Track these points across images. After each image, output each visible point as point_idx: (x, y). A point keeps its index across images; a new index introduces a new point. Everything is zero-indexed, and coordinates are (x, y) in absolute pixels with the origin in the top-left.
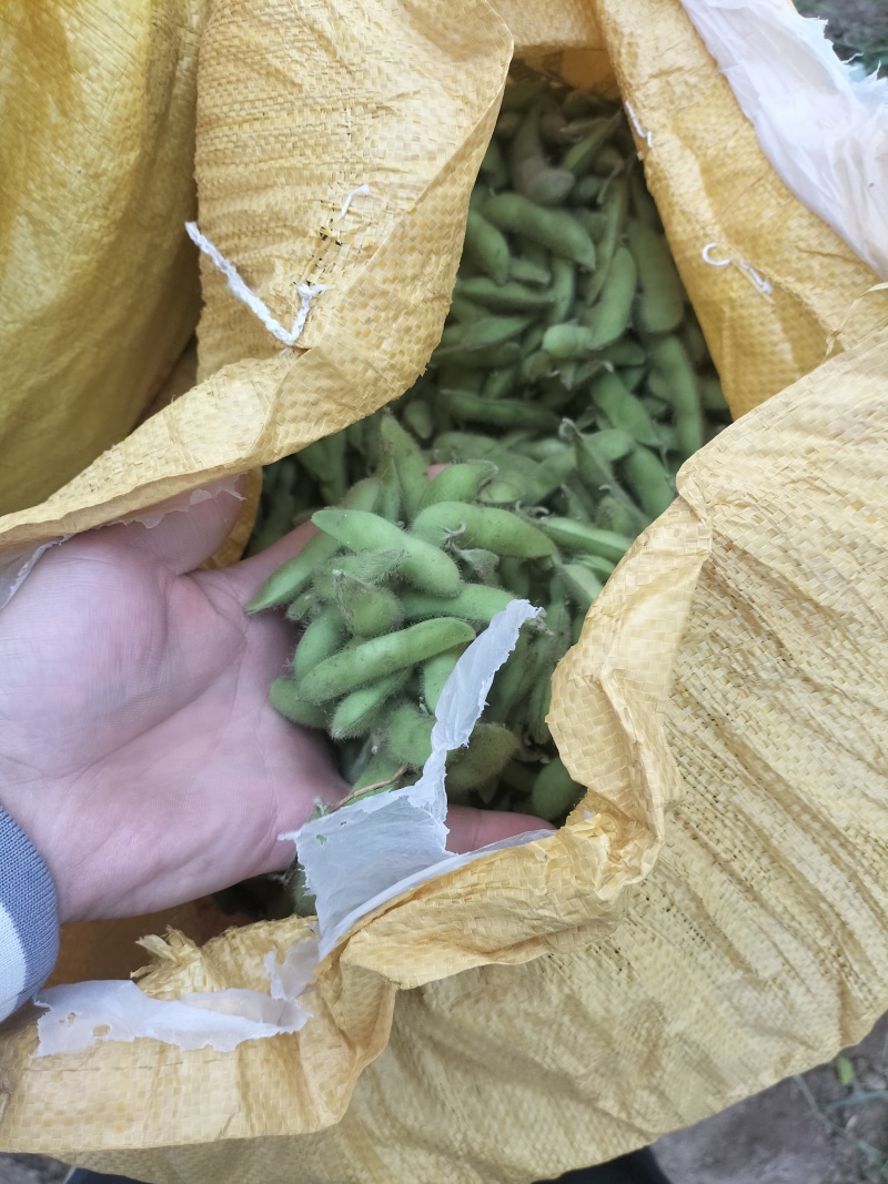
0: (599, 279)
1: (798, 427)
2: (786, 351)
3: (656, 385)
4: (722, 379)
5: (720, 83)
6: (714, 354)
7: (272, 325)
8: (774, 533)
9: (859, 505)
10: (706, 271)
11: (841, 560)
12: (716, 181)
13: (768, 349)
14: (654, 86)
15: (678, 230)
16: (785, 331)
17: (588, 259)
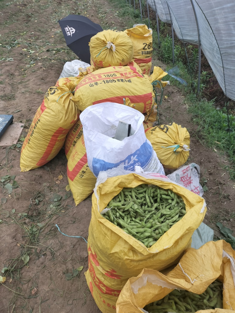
0: (212, 299)
7: (191, 281)
12: (230, 297)
14: (227, 284)
15: (224, 299)
17: (212, 296)
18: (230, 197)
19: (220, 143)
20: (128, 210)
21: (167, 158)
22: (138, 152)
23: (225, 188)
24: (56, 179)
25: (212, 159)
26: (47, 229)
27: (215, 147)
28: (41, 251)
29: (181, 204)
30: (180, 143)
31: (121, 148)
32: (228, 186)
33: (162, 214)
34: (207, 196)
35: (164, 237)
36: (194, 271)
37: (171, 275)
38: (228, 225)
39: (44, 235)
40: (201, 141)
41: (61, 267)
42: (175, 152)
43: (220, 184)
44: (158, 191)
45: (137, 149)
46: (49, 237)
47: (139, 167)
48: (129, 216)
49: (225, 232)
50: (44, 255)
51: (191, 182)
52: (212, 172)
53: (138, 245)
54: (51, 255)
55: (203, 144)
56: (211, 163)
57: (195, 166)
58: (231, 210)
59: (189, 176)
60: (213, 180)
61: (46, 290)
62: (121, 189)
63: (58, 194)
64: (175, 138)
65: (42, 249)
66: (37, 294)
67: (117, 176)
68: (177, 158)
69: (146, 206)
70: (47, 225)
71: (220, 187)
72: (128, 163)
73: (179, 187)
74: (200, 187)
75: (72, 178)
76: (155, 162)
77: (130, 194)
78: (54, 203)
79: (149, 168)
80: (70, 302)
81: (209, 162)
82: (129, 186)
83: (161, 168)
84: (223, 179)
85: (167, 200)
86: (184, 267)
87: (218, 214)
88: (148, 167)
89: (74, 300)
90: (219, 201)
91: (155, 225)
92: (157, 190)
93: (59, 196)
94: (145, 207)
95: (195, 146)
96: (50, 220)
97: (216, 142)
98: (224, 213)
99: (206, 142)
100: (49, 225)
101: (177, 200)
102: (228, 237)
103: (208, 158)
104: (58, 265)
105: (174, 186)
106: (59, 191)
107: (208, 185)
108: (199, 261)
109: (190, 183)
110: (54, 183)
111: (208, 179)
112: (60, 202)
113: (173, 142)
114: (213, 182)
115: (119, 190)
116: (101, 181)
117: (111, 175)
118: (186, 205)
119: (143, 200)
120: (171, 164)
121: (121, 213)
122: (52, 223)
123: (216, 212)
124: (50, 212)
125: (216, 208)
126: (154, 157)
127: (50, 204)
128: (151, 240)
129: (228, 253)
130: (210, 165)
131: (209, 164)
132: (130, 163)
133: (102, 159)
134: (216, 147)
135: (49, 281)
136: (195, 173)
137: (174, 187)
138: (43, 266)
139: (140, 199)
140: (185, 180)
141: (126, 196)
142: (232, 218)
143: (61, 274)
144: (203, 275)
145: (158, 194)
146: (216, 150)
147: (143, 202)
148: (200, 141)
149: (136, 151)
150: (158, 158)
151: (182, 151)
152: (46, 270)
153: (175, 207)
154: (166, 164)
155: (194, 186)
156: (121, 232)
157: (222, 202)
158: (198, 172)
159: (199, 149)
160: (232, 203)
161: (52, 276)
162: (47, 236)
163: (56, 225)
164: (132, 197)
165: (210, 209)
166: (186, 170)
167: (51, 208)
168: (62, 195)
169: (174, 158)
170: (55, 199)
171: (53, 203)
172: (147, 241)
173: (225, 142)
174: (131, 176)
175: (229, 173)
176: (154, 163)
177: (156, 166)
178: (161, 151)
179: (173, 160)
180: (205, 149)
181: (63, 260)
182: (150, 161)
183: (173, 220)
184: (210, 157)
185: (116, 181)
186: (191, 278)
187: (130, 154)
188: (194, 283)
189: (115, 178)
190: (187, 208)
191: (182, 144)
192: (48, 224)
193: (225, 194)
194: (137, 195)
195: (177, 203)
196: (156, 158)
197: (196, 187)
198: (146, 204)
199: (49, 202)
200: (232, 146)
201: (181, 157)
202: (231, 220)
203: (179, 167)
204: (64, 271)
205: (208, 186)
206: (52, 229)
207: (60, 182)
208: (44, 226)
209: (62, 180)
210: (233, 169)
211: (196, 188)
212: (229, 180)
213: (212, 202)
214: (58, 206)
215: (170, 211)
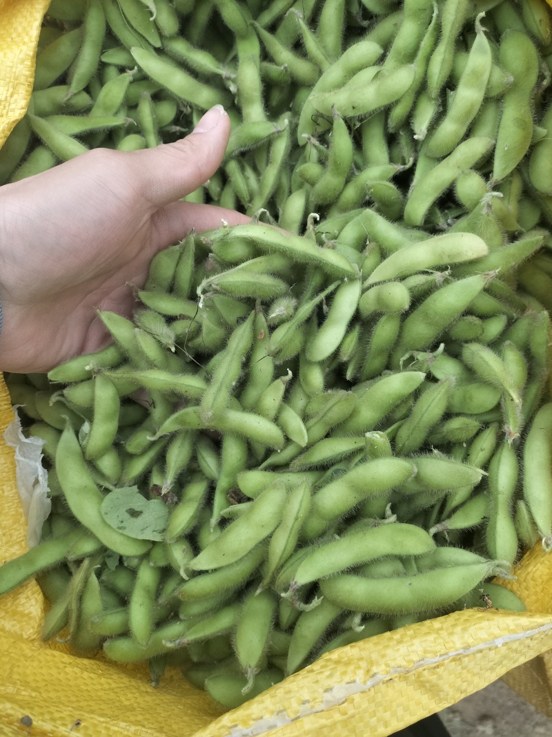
119: (146, 110)
215: (386, 45)
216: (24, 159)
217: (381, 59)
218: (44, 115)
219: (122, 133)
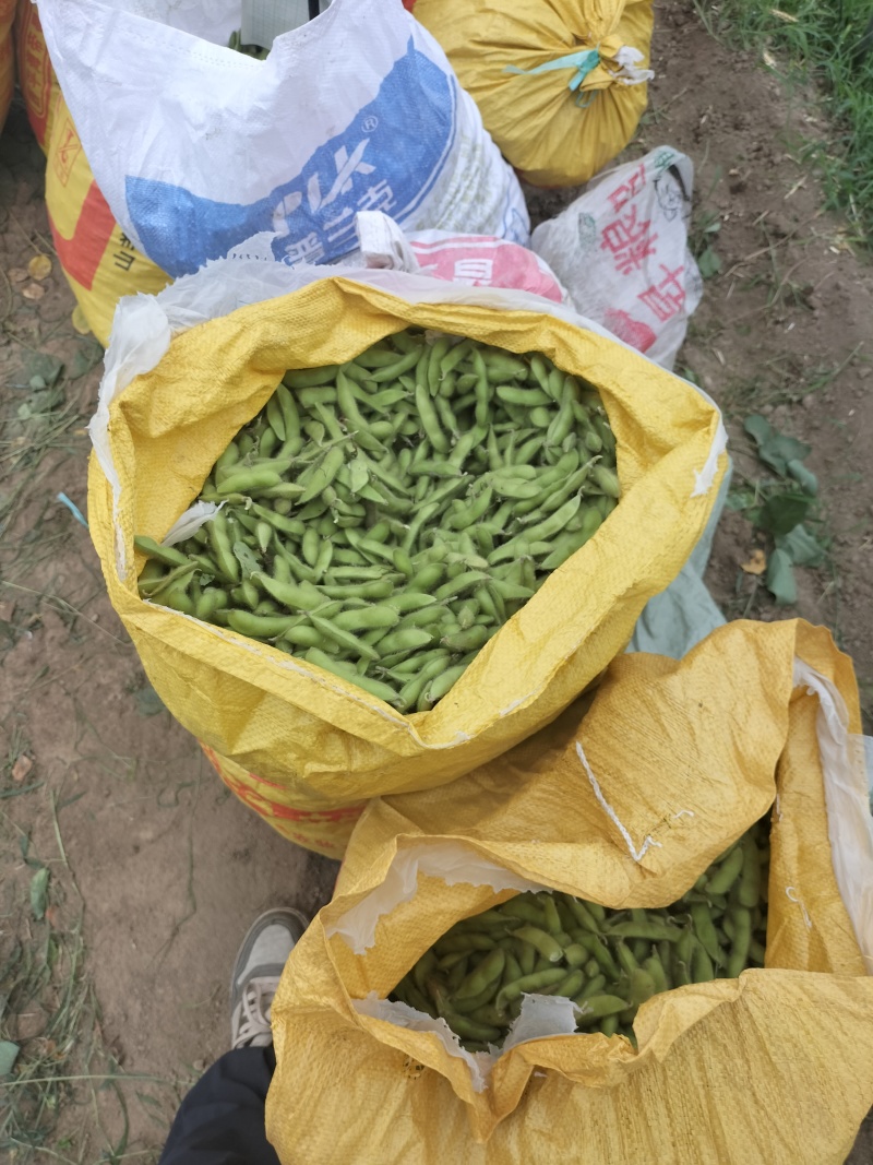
1: (801, 987)
2: (805, 958)
3: (728, 927)
4: (767, 949)
5: (823, 815)
6: (769, 936)
7: (631, 845)
8: (767, 1017)
9: (808, 1033)
10: (783, 897)
11: (787, 1047)
12: (803, 854)
13: (798, 952)
14: (794, 796)
15: (778, 869)
16: (809, 948)
18: (812, 297)
19: (794, 19)
20: (319, 498)
21: (535, 133)
22: (371, 123)
23: (796, 253)
24: (22, 277)
25: (752, 109)
26: (27, 517)
27: (769, 40)
28: (18, 613)
29: (594, 439)
30: (602, 38)
31: (263, 106)
32: (813, 242)
33: (494, 495)
34: (714, 299)
35: (504, 643)
36: (648, 791)
37: (538, 794)
38: (791, 423)
39: (17, 545)
40: (706, 10)
41: (111, 666)
42: (577, 95)
43: (778, 235)
44: (479, 363)
45: (359, 105)
46: (41, 550)
47: (378, 216)
48: (326, 528)
49: (778, 456)
50: (33, 627)
51: (651, 246)
52: (743, 178)
53: (363, 716)
54: (61, 623)
55: (716, 26)
56: (744, 133)
57: (673, 161)
58: (810, 356)
59: (641, 218)
60: (747, 221)
61: (69, 760)
62: (274, 382)
63: (44, 351)
64: (578, 11)
65: (19, 603)
66: (33, 777)
67: (236, 315)
68: (585, 122)
69: (421, 451)
70: (22, 501)
71: (774, 253)
72: (324, 191)
73: (589, 339)
74: (687, 266)
75: (85, 276)
76: (476, 163)
77: (329, 394)
78: (34, 397)
79: (442, 207)
80: (169, 796)
81: (737, 127)
82: (317, 358)
83: (506, 193)
84: (793, 212)
85: (525, 409)
86: (602, 764)
87: (756, 379)
88: (438, 201)
89: (182, 786)
90: (764, 319)
91: (459, 573)
92: (470, 358)
93: (51, 362)
94: (413, 457)
95: (674, 43)
96: (32, 476)
97: (777, 13)
98: (780, 371)
99: (730, 17)
100: (28, 502)
101: (572, 409)
102: (790, 474)
103: (733, 106)
104: (101, 661)
105: (563, 334)
106: (44, 336)
107: (725, 242)
108: (674, 736)
109: (645, 252)
110: (17, 298)
111: (723, 217)
112: (59, 388)
113: (566, 33)
114: (747, 228)
115: (258, 389)
116: (130, 365)
117: (195, 309)
118: (621, 441)
119: (400, 418)
120: (556, 165)
121: (279, 521)
122: (42, 491)
123: (747, 371)
124: (21, 440)
125: (750, 353)
126: (469, 133)
127: (18, 402)
128: (435, 662)
129: (815, 662)
130: (741, 143)
131: (732, 135)
132: (335, 191)
133: (176, 183)
134: (772, 44)
135: (71, 725)
136: (667, 198)
137: (562, 342)
138: (39, 669)
139: (384, 419)
140: (620, 239)
141: (306, 414)
142: (811, 392)
143: (117, 693)
144: (692, 814)
145: (476, 382)
146: (770, 61)
147: (402, 428)
148: (702, 13)
149: (359, 118)
150: (488, 136)
151: (614, 83)
152: (54, 685)
153: (563, 453)
154: (534, 164)
155: (662, 267)
156: (264, 670)
157: (777, 322)
158: (683, 190)
159: (692, 57)
160: (819, 323)
161: (84, 704)
162: (29, 548)
163: (62, 497)
164: (340, 414)
165: (722, 359)
166: (627, 190)
167: (22, 422)
168: (61, 355)
169: (570, 131)
170: (33, 375)
171: (28, 398)
172: (416, 671)
173: (820, 12)
174: (324, 294)
175: (823, 180)
176: (468, 168)
177: (483, 184)
178: (504, 92)
179: (566, 138)
180: (721, 54)
181: (115, 638)
182: (441, 168)
183: (552, 528)
184: (741, 100)
185: (230, 344)
186: (632, 833)
187: (323, 141)
188: (647, 858)
189: (223, 328)
190: (627, 459)
191: (614, 41)
192: (25, 494)
193: (795, 286)
194: (370, 393)
195: (576, 426)
196: (479, 141)
197: (672, 269)
198: (421, 436)
199: (10, 395)
200: (849, 28)
201: (606, 119)
202: (809, 400)
203: (594, 174)
204: (128, 682)
205: (721, 251)
206: (49, 515)
207: (40, 290)
208: (12, 506)
209: (51, 281)
210: (840, 156)
211: (671, 277)
212: (818, 213)
213: (734, 323)
214: (53, 409)
215: (539, 475)
216: (319, 386)
217: (532, 479)
218: (347, 375)
219: (378, 418)
